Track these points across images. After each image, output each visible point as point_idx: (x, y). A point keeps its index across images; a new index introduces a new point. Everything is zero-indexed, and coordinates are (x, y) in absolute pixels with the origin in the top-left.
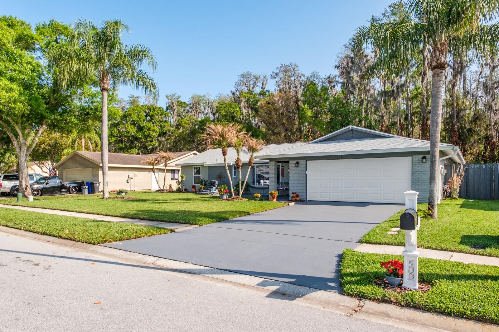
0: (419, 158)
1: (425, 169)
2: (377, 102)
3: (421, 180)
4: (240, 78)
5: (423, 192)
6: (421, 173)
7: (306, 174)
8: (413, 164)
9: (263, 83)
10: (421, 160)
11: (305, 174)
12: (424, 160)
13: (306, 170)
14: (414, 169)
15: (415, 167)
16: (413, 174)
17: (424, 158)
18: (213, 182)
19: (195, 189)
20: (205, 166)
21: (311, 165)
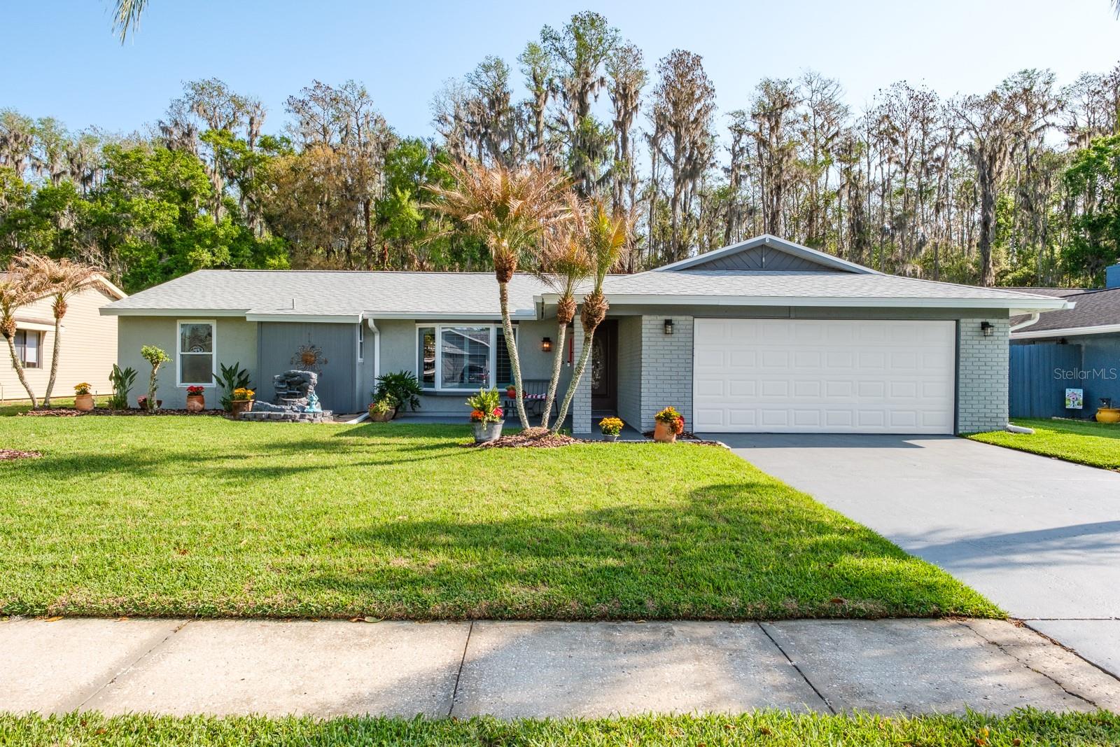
0: (973, 325)
6: (977, 360)
7: (693, 357)
8: (962, 338)
10: (979, 330)
11: (690, 356)
13: (693, 346)
14: (964, 351)
15: (966, 347)
16: (961, 363)
17: (987, 325)
18: (299, 375)
19: (202, 402)
20: (248, 319)
21: (704, 329)
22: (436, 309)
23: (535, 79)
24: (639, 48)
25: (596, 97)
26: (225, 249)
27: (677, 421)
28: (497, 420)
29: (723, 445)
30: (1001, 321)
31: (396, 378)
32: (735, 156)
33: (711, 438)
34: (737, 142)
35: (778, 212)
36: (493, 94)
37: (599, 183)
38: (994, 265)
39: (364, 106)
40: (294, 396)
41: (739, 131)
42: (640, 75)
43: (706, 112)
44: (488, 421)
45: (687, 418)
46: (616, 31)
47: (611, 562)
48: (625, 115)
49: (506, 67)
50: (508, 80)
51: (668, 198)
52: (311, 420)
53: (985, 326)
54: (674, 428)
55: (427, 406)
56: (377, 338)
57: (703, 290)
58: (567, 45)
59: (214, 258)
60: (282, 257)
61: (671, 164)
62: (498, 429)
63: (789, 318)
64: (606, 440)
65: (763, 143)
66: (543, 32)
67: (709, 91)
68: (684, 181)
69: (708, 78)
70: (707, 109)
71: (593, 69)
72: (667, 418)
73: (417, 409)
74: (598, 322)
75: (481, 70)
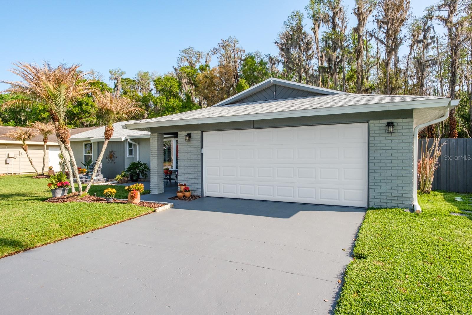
0: (380, 125)
1: (391, 145)
2: (315, 77)
3: (384, 165)
4: (182, 54)
5: (388, 188)
6: (384, 151)
7: (202, 154)
8: (371, 135)
9: (206, 60)
10: (385, 128)
11: (200, 154)
12: (391, 129)
13: (202, 147)
14: (373, 145)
15: (374, 142)
16: (370, 155)
17: (390, 124)
21: (208, 138)
30: (405, 120)
41: (430, 18)
48: (359, 24)
51: (385, 63)
56: (138, 146)
63: (253, 128)
75: (290, 18)
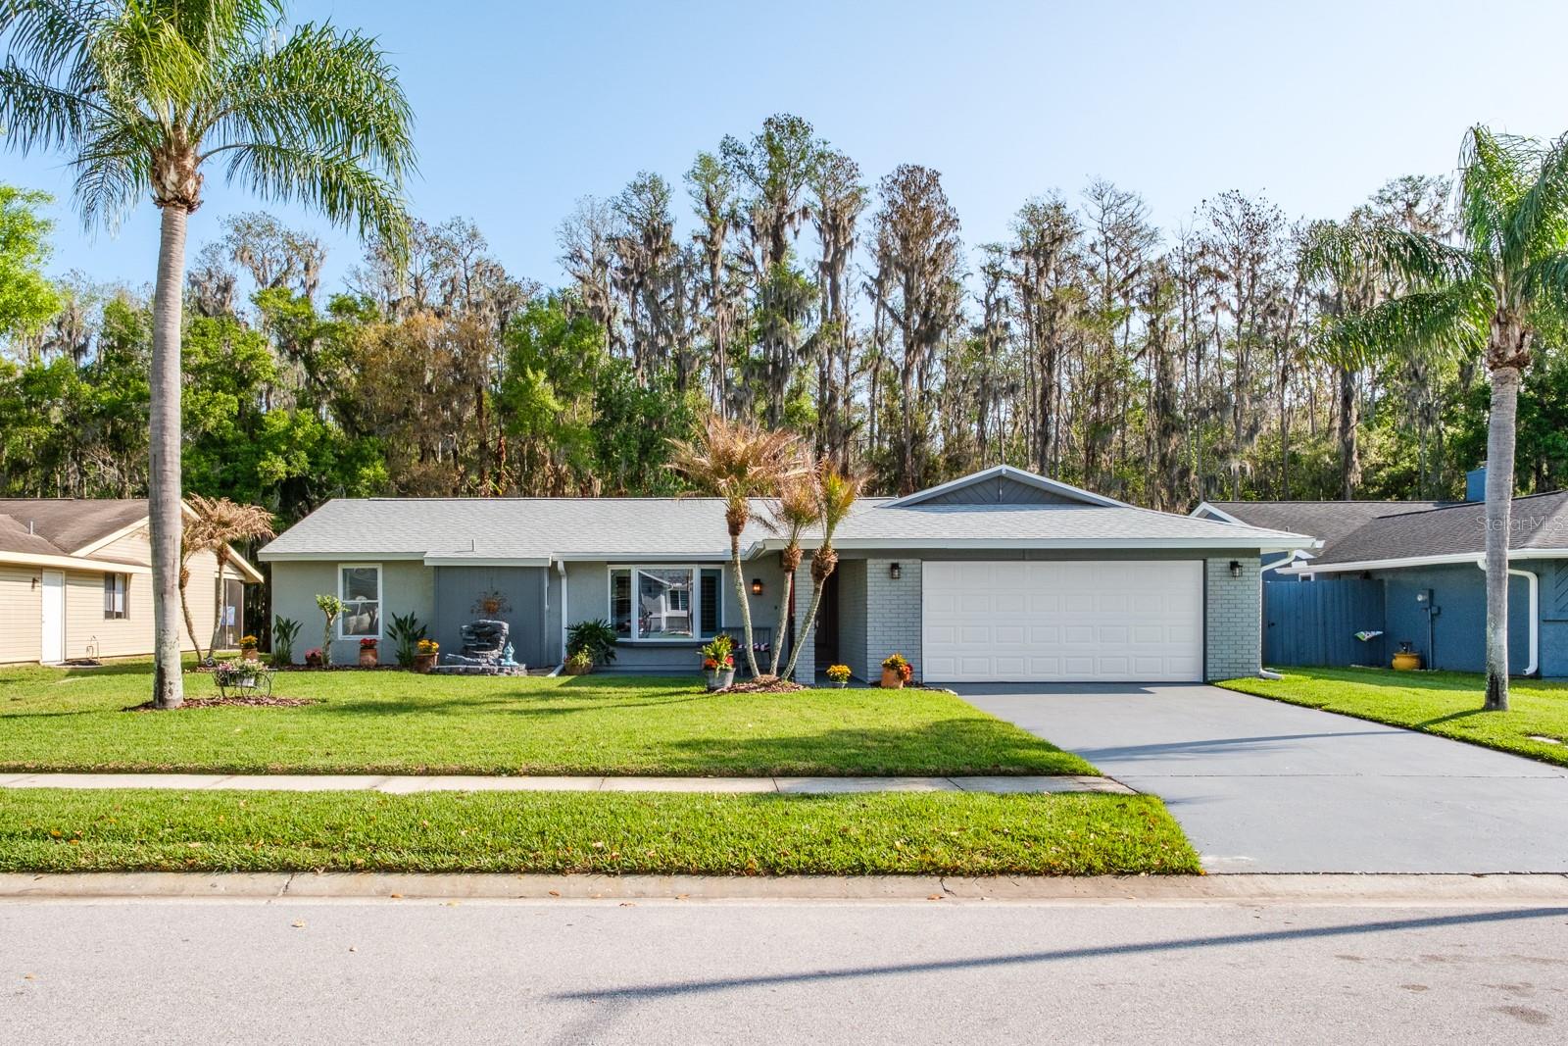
0: (1222, 565)
1: (1234, 592)
3: (1226, 620)
5: (1231, 651)
6: (1226, 601)
7: (922, 603)
8: (1209, 578)
10: (1228, 570)
11: (919, 602)
12: (1237, 571)
13: (922, 590)
14: (1213, 592)
15: (1215, 588)
16: (1209, 606)
18: (489, 625)
19: (376, 656)
20: (426, 564)
21: (933, 574)
22: (632, 549)
23: (708, 204)
24: (855, 161)
25: (796, 233)
26: (303, 455)
27: (903, 668)
28: (730, 668)
29: (951, 692)
30: (1251, 560)
31: (588, 627)
32: (989, 310)
33: (939, 686)
34: (992, 290)
35: (1051, 386)
36: (648, 224)
37: (800, 352)
38: (1360, 456)
39: (476, 251)
40: (486, 648)
41: (995, 274)
42: (856, 196)
43: (947, 251)
44: (721, 669)
45: (915, 667)
46: (825, 143)
47: (853, 751)
48: (835, 255)
49: (665, 187)
50: (669, 203)
51: (897, 369)
52: (508, 674)
53: (1234, 565)
54: (901, 675)
55: (623, 658)
56: (564, 582)
57: (931, 532)
58: (756, 161)
59: (290, 469)
60: (378, 463)
61: (900, 322)
62: (730, 677)
63: (1024, 559)
64: (835, 687)
65: (1029, 292)
66: (724, 144)
67: (951, 222)
68: (918, 347)
69: (949, 203)
70: (947, 247)
71: (792, 193)
72: (894, 665)
73: (612, 662)
74: (827, 575)
75: (631, 192)
